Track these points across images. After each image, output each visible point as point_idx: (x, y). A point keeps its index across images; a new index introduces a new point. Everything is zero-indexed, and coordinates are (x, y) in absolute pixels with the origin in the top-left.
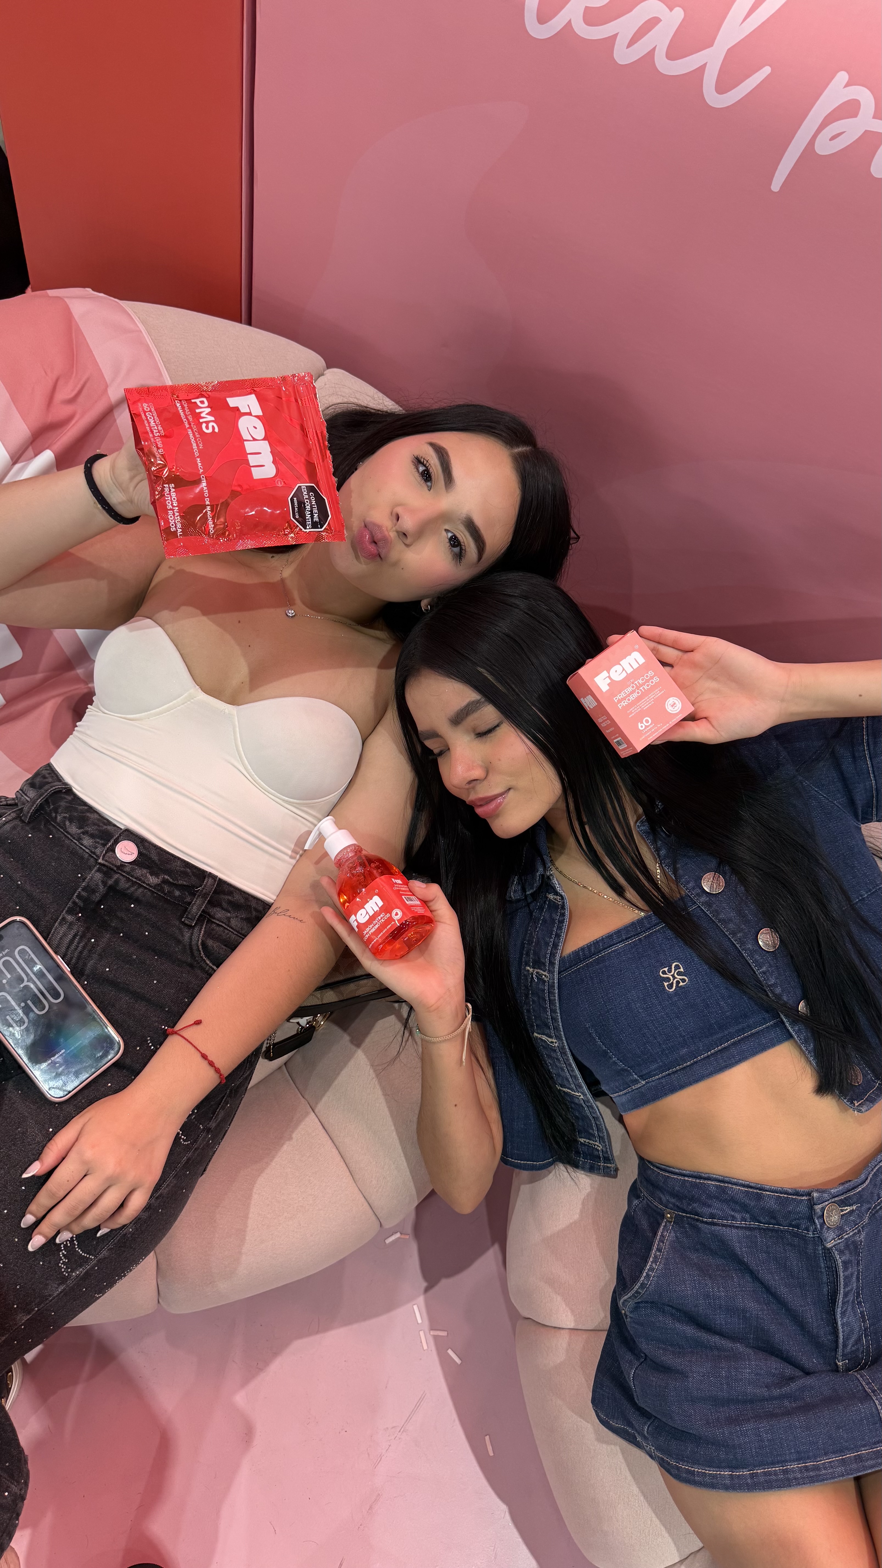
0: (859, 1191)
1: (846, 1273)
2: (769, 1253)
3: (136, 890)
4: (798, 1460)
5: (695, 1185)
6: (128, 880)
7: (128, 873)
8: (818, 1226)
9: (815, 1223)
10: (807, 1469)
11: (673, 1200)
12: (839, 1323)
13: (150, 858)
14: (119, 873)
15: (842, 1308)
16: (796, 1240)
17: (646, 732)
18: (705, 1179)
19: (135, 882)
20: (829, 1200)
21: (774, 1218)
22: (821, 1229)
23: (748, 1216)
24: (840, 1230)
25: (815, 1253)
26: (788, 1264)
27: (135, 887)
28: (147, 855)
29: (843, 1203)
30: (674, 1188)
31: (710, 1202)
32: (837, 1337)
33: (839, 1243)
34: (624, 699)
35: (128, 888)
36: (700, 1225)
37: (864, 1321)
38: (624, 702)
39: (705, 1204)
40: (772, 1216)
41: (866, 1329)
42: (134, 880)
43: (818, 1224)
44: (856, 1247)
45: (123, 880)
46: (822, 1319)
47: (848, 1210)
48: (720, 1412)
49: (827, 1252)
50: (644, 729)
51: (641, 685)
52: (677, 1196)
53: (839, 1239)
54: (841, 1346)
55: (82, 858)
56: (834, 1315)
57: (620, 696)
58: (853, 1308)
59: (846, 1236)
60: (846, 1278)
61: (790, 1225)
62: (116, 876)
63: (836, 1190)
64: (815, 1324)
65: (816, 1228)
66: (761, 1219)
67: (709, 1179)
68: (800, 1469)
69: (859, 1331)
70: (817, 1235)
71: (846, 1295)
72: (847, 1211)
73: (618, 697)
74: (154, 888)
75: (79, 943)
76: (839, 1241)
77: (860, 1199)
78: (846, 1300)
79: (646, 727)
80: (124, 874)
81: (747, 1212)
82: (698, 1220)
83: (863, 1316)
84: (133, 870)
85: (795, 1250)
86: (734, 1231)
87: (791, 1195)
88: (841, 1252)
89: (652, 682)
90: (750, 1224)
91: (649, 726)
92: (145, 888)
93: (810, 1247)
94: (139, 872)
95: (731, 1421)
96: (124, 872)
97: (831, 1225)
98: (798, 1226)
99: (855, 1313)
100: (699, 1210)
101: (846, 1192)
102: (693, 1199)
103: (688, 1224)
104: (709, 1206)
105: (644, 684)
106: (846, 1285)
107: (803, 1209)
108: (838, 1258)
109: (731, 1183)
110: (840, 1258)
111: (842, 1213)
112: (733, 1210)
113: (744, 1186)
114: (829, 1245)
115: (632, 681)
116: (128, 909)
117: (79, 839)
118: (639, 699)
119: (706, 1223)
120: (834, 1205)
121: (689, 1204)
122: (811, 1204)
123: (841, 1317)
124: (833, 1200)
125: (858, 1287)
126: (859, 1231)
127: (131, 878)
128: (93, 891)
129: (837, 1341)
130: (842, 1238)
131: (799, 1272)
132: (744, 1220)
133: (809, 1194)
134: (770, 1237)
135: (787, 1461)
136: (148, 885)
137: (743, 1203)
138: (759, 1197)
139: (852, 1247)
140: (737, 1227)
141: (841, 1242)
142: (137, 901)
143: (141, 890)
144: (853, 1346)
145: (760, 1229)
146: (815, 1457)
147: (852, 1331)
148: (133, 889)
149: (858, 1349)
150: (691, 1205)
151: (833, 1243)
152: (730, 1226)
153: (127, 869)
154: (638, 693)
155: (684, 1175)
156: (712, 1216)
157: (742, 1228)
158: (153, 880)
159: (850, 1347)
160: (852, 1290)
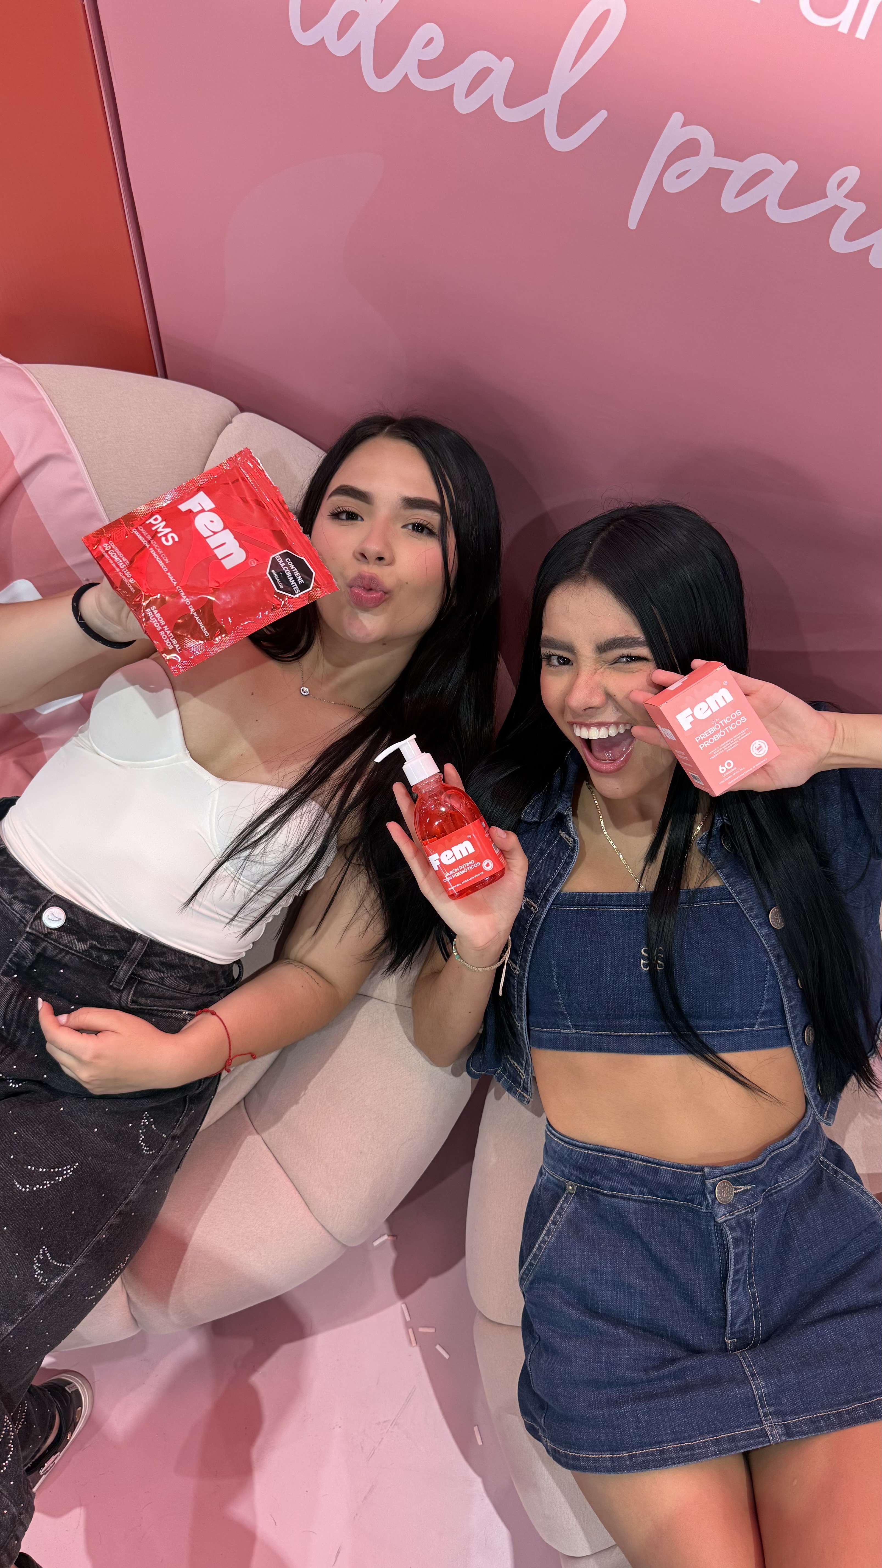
0: (753, 1172)
1: (737, 1250)
2: (664, 1227)
3: (64, 957)
4: (674, 1441)
5: (597, 1159)
6: (56, 947)
7: (55, 941)
8: (710, 1201)
9: (706, 1198)
10: (682, 1449)
11: (576, 1173)
12: (729, 1301)
13: (78, 924)
14: (47, 941)
15: (733, 1286)
16: (691, 1215)
17: (727, 776)
18: (607, 1153)
19: (63, 949)
20: (720, 1176)
21: (670, 1192)
22: (712, 1204)
23: (645, 1190)
24: (732, 1207)
25: (708, 1228)
26: (682, 1238)
27: (63, 954)
28: (75, 921)
29: (736, 1181)
30: (578, 1160)
31: (611, 1175)
32: (726, 1314)
33: (730, 1219)
34: (707, 739)
35: (56, 956)
36: (601, 1197)
37: (755, 1303)
38: (706, 743)
39: (606, 1177)
40: (668, 1190)
41: (756, 1311)
42: (61, 947)
43: (709, 1199)
44: (748, 1226)
45: (50, 948)
46: (712, 1295)
47: (742, 1189)
48: (602, 1394)
49: (719, 1227)
50: (725, 773)
51: (726, 726)
52: (580, 1168)
53: (730, 1215)
54: (729, 1323)
55: (13, 923)
56: (725, 1293)
57: (702, 736)
58: (744, 1288)
59: (738, 1214)
60: (736, 1255)
61: (686, 1200)
62: (44, 944)
63: (728, 1167)
64: (703, 1299)
65: (708, 1204)
66: (660, 1194)
67: (611, 1153)
68: (676, 1449)
69: (748, 1312)
70: (710, 1211)
71: (736, 1272)
72: (740, 1190)
73: (701, 737)
74: (82, 954)
75: (16, 1002)
76: (730, 1217)
77: (755, 1179)
78: (736, 1278)
79: (728, 770)
80: (52, 942)
81: (645, 1186)
82: (598, 1192)
83: (754, 1297)
84: (60, 937)
85: (689, 1225)
86: (631, 1203)
87: (686, 1170)
88: (732, 1229)
89: (738, 722)
90: (648, 1198)
91: (730, 769)
92: (73, 954)
93: (703, 1222)
94: (66, 939)
95: (612, 1403)
96: (52, 939)
97: (722, 1201)
98: (692, 1201)
99: (746, 1293)
100: (601, 1183)
101: (739, 1171)
102: (595, 1172)
103: (588, 1195)
104: (610, 1179)
105: (729, 724)
106: (736, 1263)
107: (697, 1183)
108: (728, 1234)
109: (632, 1158)
110: (731, 1233)
111: (735, 1192)
112: (632, 1184)
113: (643, 1160)
114: (720, 1220)
115: (717, 720)
116: (58, 974)
117: (11, 904)
118: (722, 740)
119: (606, 1195)
120: (727, 1182)
121: (591, 1177)
122: (704, 1178)
123: (731, 1295)
124: (725, 1177)
125: (750, 1268)
126: (752, 1211)
127: (58, 945)
128: (24, 958)
129: (726, 1319)
130: (733, 1215)
131: (693, 1247)
132: (642, 1193)
133: (701, 1169)
134: (667, 1212)
135: (664, 1442)
136: (75, 951)
137: (642, 1177)
138: (656, 1171)
139: (744, 1225)
140: (635, 1200)
141: (732, 1219)
142: (65, 966)
143: (68, 957)
144: (742, 1325)
145: (657, 1203)
146: (690, 1438)
147: (740, 1311)
148: (60, 956)
149: (747, 1329)
150: (593, 1177)
151: (723, 1218)
152: (628, 1199)
153: (54, 936)
154: (722, 734)
155: (588, 1149)
156: (612, 1189)
157: (639, 1201)
158: (81, 946)
159: (737, 1326)
160: (742, 1268)
